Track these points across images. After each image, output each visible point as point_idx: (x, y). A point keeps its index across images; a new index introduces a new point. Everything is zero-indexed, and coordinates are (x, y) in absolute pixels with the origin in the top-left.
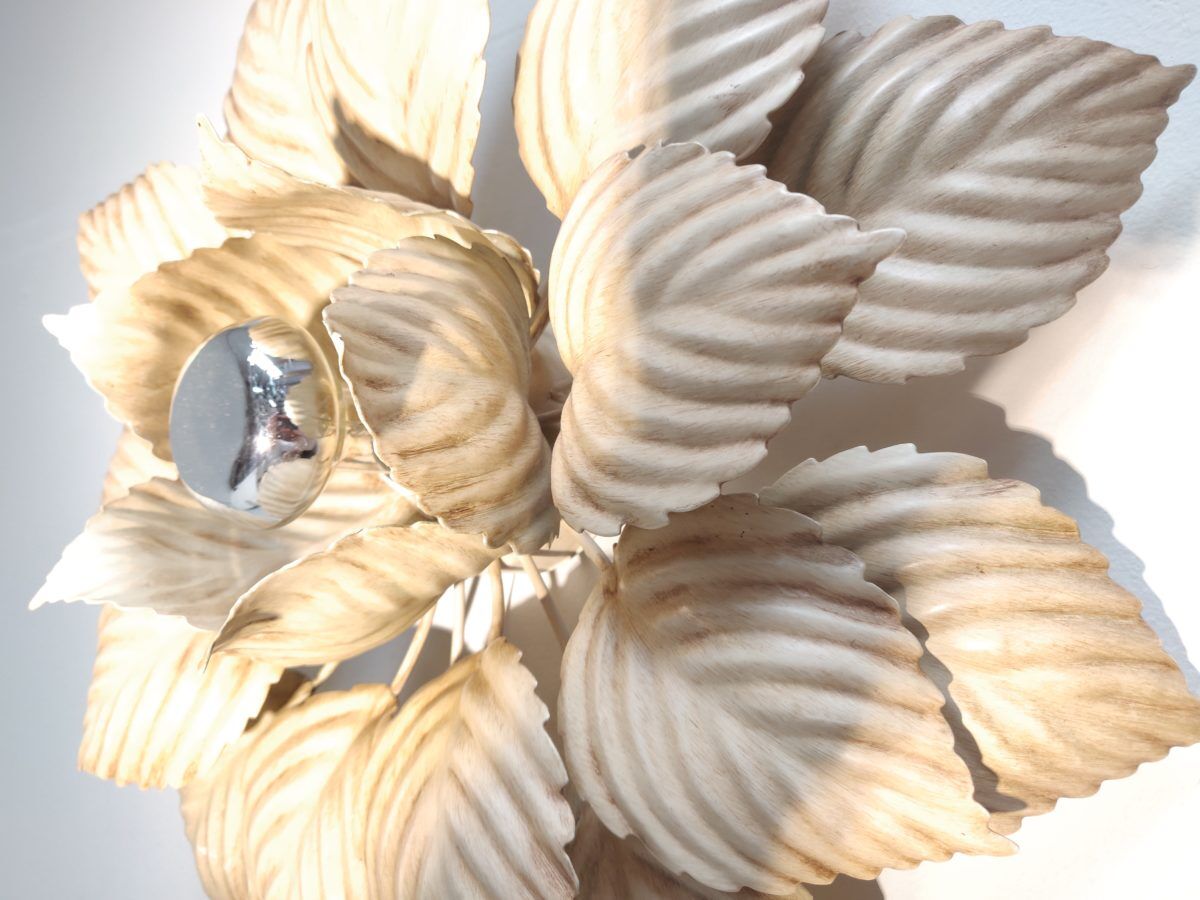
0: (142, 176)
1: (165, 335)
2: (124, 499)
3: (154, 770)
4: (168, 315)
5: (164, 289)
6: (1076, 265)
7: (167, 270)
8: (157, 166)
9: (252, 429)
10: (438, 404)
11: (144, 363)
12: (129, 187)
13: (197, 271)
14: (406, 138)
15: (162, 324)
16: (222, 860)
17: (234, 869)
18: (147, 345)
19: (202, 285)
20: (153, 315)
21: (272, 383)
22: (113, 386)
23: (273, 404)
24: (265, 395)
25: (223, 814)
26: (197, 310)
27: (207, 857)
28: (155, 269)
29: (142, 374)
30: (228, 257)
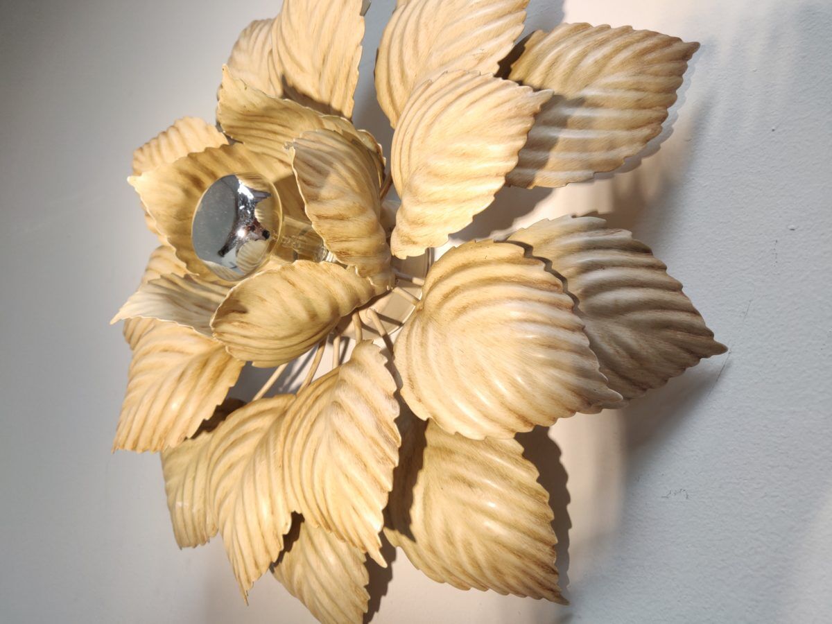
0: (173, 127)
1: (187, 192)
2: (158, 280)
3: (160, 439)
4: (189, 181)
5: (188, 167)
6: (646, 129)
7: (192, 157)
8: (181, 120)
9: (235, 228)
10: (335, 198)
11: (175, 205)
12: (165, 133)
13: (205, 160)
14: (319, 92)
15: (186, 186)
16: (192, 506)
17: (199, 511)
18: (179, 196)
19: (207, 169)
20: (182, 180)
21: (249, 201)
22: (159, 215)
23: (249, 212)
24: (245, 209)
25: (194, 478)
26: (203, 183)
27: (182, 508)
28: (186, 155)
29: (174, 211)
30: (222, 154)
